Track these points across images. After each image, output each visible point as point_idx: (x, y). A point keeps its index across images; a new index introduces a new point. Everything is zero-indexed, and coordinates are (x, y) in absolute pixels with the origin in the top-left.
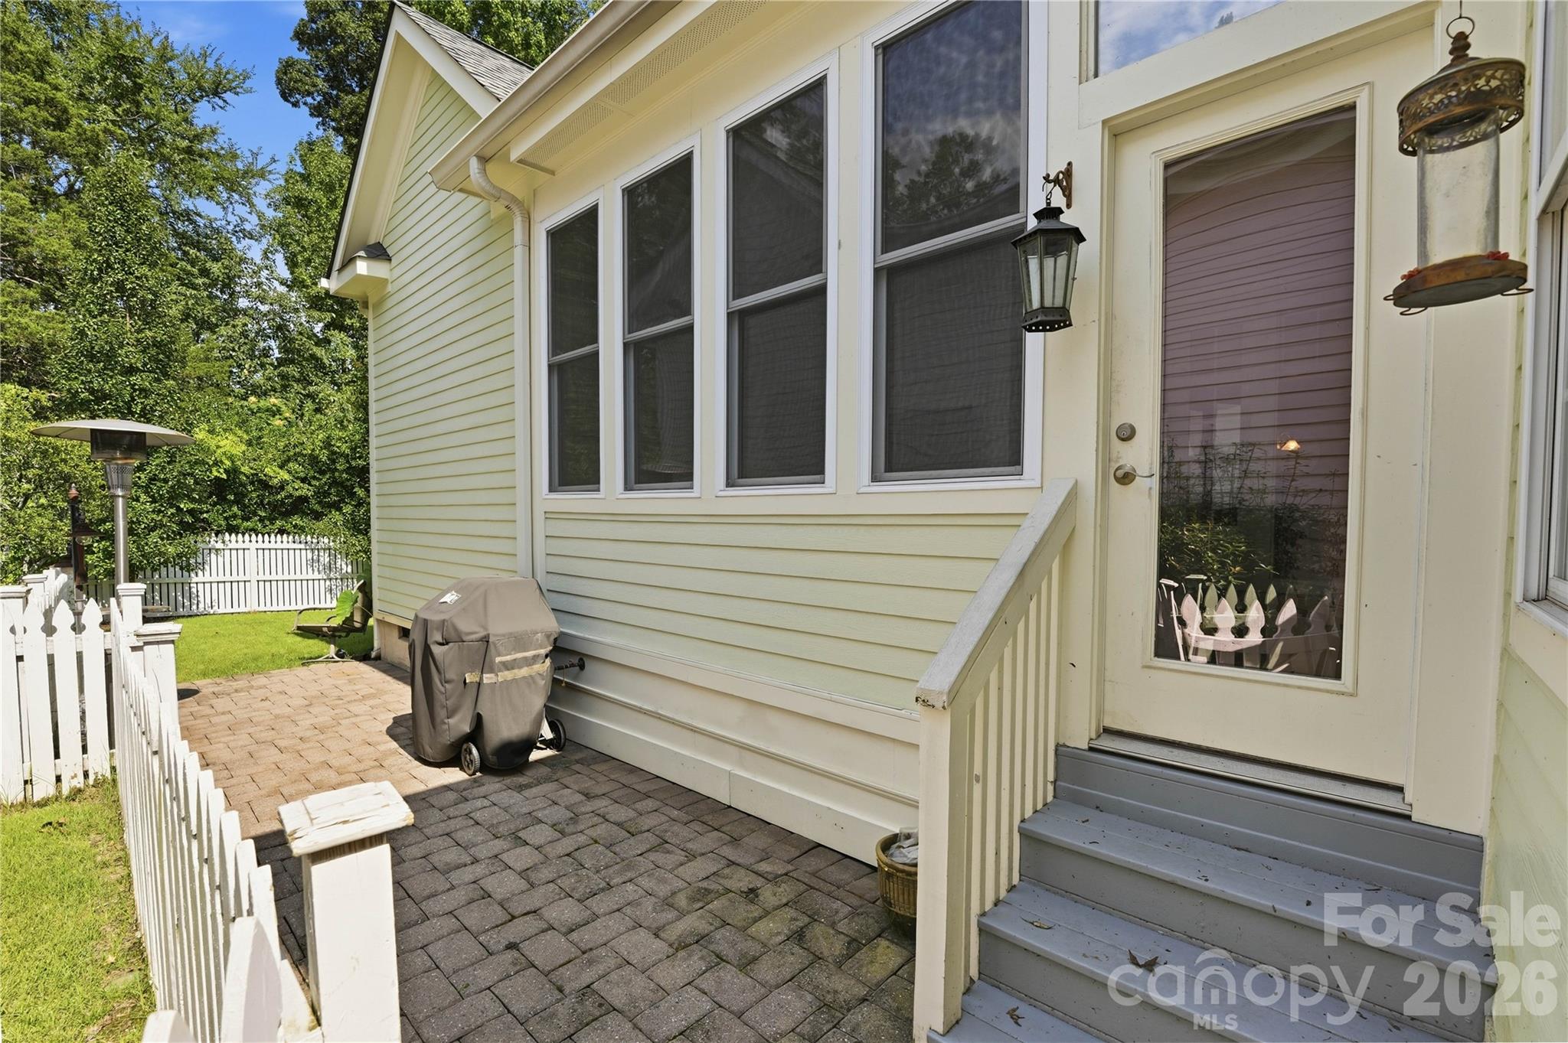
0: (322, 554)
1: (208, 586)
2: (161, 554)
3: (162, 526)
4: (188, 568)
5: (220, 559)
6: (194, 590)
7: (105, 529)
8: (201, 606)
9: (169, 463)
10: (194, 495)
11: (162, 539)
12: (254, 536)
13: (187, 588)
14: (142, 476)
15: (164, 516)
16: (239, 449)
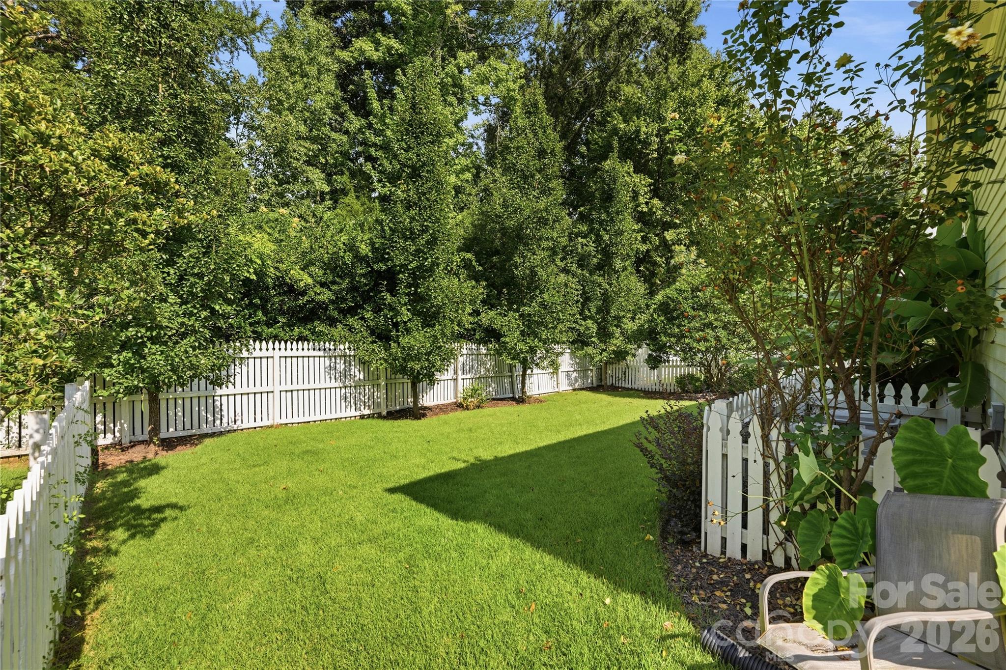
0: (338, 361)
1: (231, 398)
2: (192, 367)
3: (195, 332)
4: (217, 382)
5: (244, 368)
6: (218, 403)
7: (127, 337)
8: (225, 420)
9: (204, 254)
10: (229, 296)
11: (194, 349)
12: (277, 343)
13: (210, 401)
14: (172, 271)
15: (196, 320)
16: (269, 248)
